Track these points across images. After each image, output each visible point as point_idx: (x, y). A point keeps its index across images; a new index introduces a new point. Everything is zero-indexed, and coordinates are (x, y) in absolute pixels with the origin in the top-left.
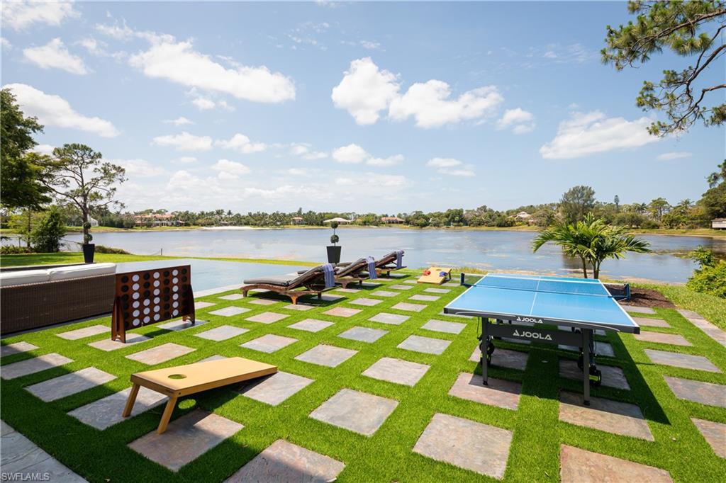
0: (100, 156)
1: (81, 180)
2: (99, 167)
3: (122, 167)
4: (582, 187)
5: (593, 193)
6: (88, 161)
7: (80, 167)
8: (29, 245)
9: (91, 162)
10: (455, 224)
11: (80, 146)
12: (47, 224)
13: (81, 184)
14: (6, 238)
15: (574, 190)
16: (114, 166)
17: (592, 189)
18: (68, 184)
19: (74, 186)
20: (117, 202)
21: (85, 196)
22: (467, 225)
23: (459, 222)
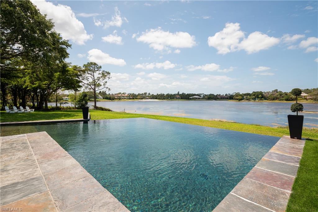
0: (101, 67)
1: (93, 77)
2: (101, 72)
3: (109, 72)
6: (96, 70)
7: (93, 73)
8: (75, 106)
9: (98, 70)
10: (259, 99)
11: (93, 63)
12: (81, 97)
13: (93, 80)
14: (67, 103)
16: (106, 72)
18: (88, 79)
19: (91, 80)
20: (107, 88)
21: (95, 85)
22: (266, 99)
23: (261, 98)
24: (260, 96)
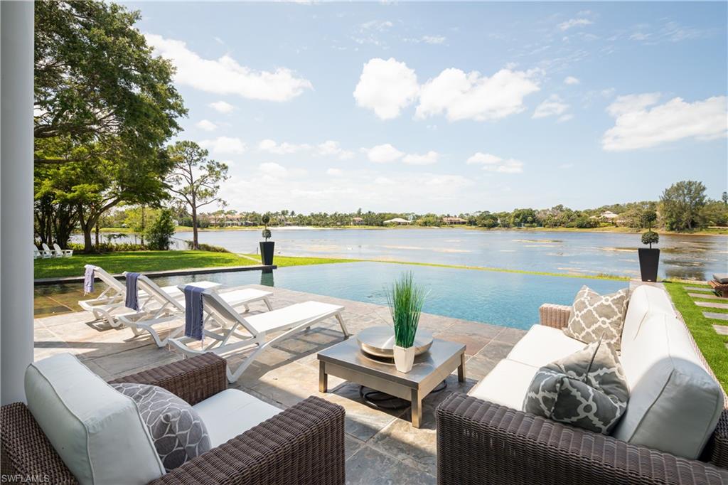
0: (206, 153)
1: (190, 177)
3: (226, 165)
4: (690, 182)
5: (704, 189)
7: (190, 165)
8: (142, 242)
9: (198, 160)
10: (528, 225)
11: (190, 144)
12: (160, 223)
13: (190, 181)
15: (678, 185)
16: (218, 163)
17: (702, 184)
18: (180, 181)
19: (185, 184)
20: (220, 200)
21: (194, 194)
22: (541, 226)
23: (532, 222)
24: (530, 218)
